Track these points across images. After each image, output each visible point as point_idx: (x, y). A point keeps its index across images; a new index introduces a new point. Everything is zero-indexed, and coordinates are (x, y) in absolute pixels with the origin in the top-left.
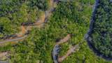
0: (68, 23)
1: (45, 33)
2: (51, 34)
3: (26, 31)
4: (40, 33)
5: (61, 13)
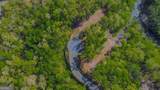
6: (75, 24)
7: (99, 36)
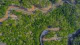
0: (64, 20)
1: (44, 18)
2: (48, 20)
3: (34, 10)
4: (42, 16)
5: (63, 10)
6: (50, 27)
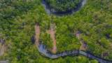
7: (46, 35)
